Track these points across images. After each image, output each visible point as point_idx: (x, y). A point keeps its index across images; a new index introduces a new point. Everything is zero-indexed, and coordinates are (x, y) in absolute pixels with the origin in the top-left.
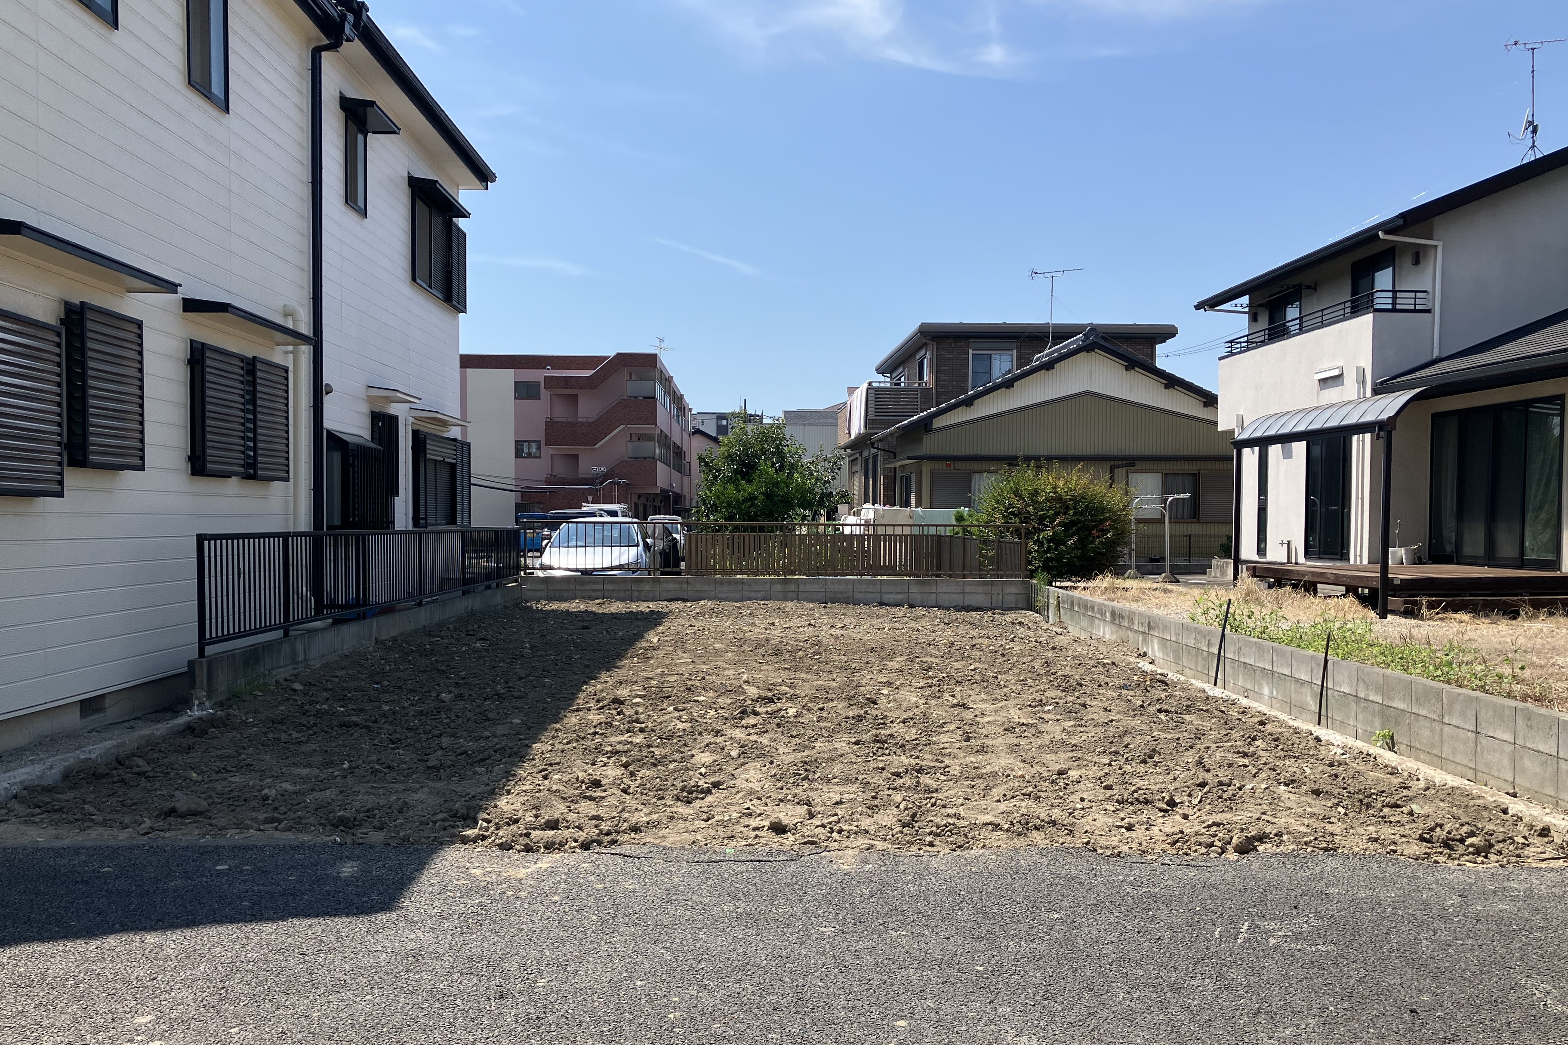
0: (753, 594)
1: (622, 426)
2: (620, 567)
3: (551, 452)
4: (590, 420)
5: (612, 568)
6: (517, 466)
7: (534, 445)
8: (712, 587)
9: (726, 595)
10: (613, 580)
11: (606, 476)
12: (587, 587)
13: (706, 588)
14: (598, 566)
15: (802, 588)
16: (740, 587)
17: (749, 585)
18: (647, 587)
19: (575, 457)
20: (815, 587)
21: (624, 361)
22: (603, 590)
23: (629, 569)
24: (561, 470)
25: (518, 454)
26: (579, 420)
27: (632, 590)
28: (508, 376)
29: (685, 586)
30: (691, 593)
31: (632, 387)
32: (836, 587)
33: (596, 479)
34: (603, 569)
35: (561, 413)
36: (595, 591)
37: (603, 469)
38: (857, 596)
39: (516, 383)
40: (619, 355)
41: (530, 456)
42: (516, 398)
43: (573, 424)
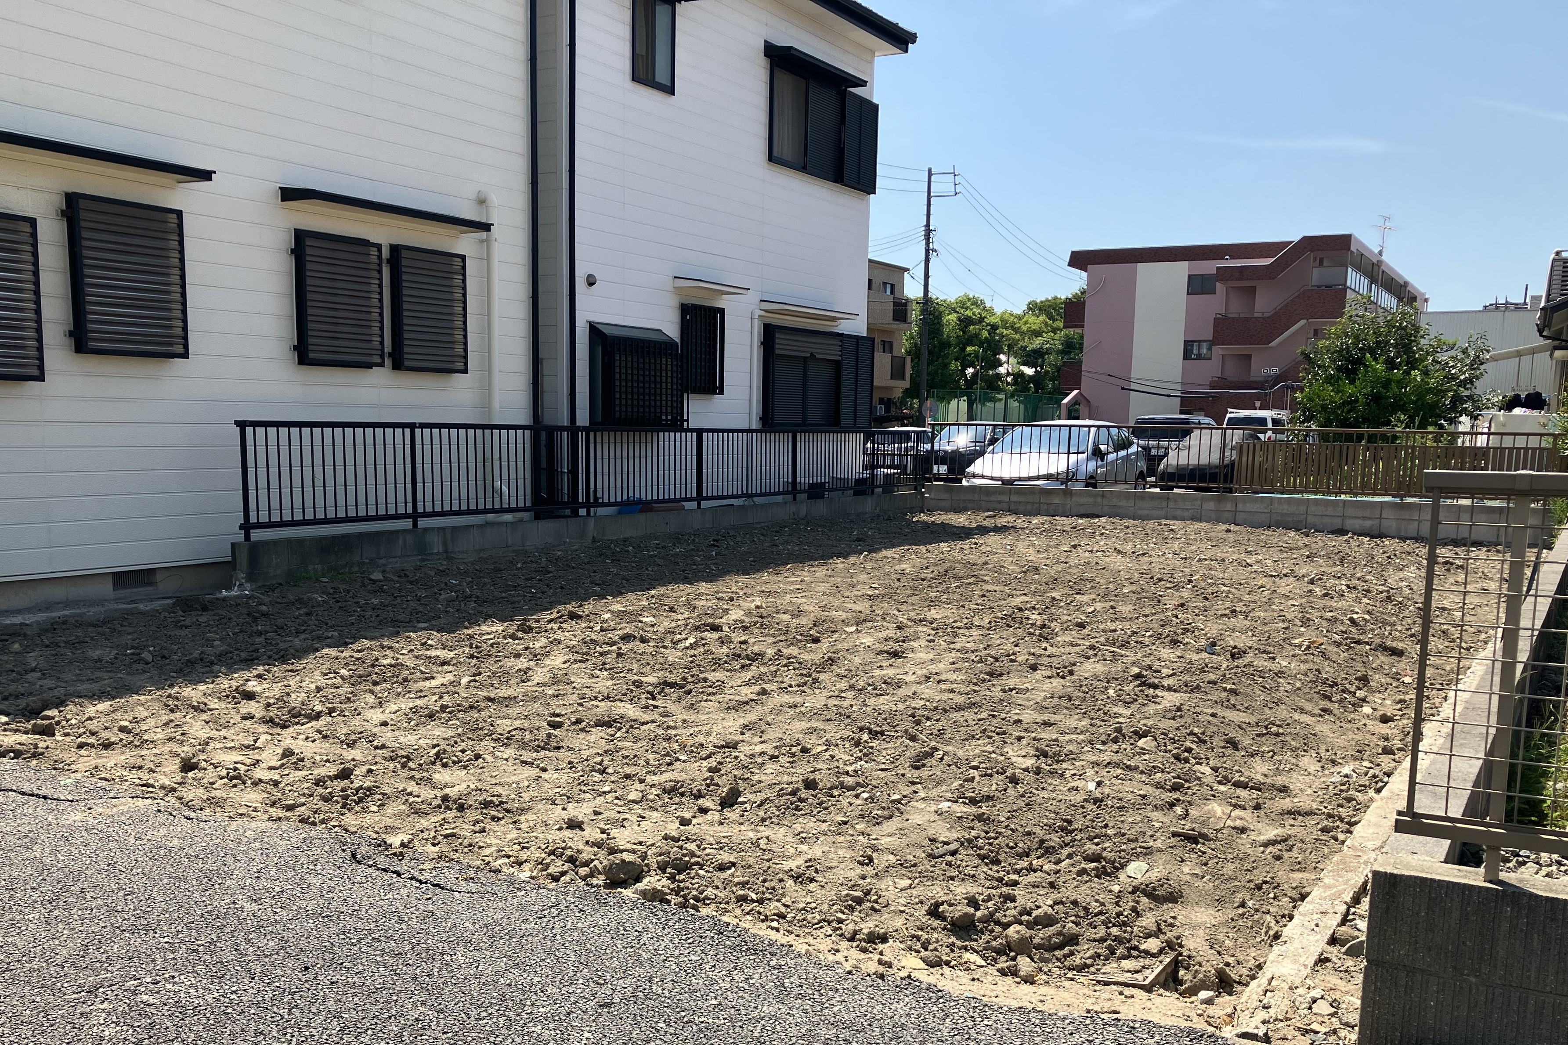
0: (1179, 513)
1: (1303, 322)
2: (1048, 477)
3: (1221, 352)
4: (1266, 315)
5: (1038, 478)
6: (1184, 368)
7: (1205, 345)
8: (1131, 503)
9: (1146, 512)
10: (1033, 490)
11: (1278, 379)
12: (993, 498)
13: (1123, 503)
14: (1024, 474)
15: (1240, 507)
16: (1164, 504)
17: (1176, 501)
18: (1057, 500)
19: (1249, 357)
20: (1256, 507)
21: (1310, 244)
22: (1009, 502)
23: (1057, 479)
24: (1233, 372)
25: (1187, 356)
26: (1256, 315)
27: (1040, 503)
28: (1181, 269)
29: (1099, 500)
30: (1105, 508)
31: (1317, 276)
32: (1285, 508)
33: (1267, 381)
34: (1030, 479)
35: (1237, 309)
36: (1000, 502)
37: (1276, 370)
38: (1311, 519)
39: (1189, 276)
40: (1305, 239)
41: (1199, 357)
42: (1188, 294)
43: (1246, 320)
